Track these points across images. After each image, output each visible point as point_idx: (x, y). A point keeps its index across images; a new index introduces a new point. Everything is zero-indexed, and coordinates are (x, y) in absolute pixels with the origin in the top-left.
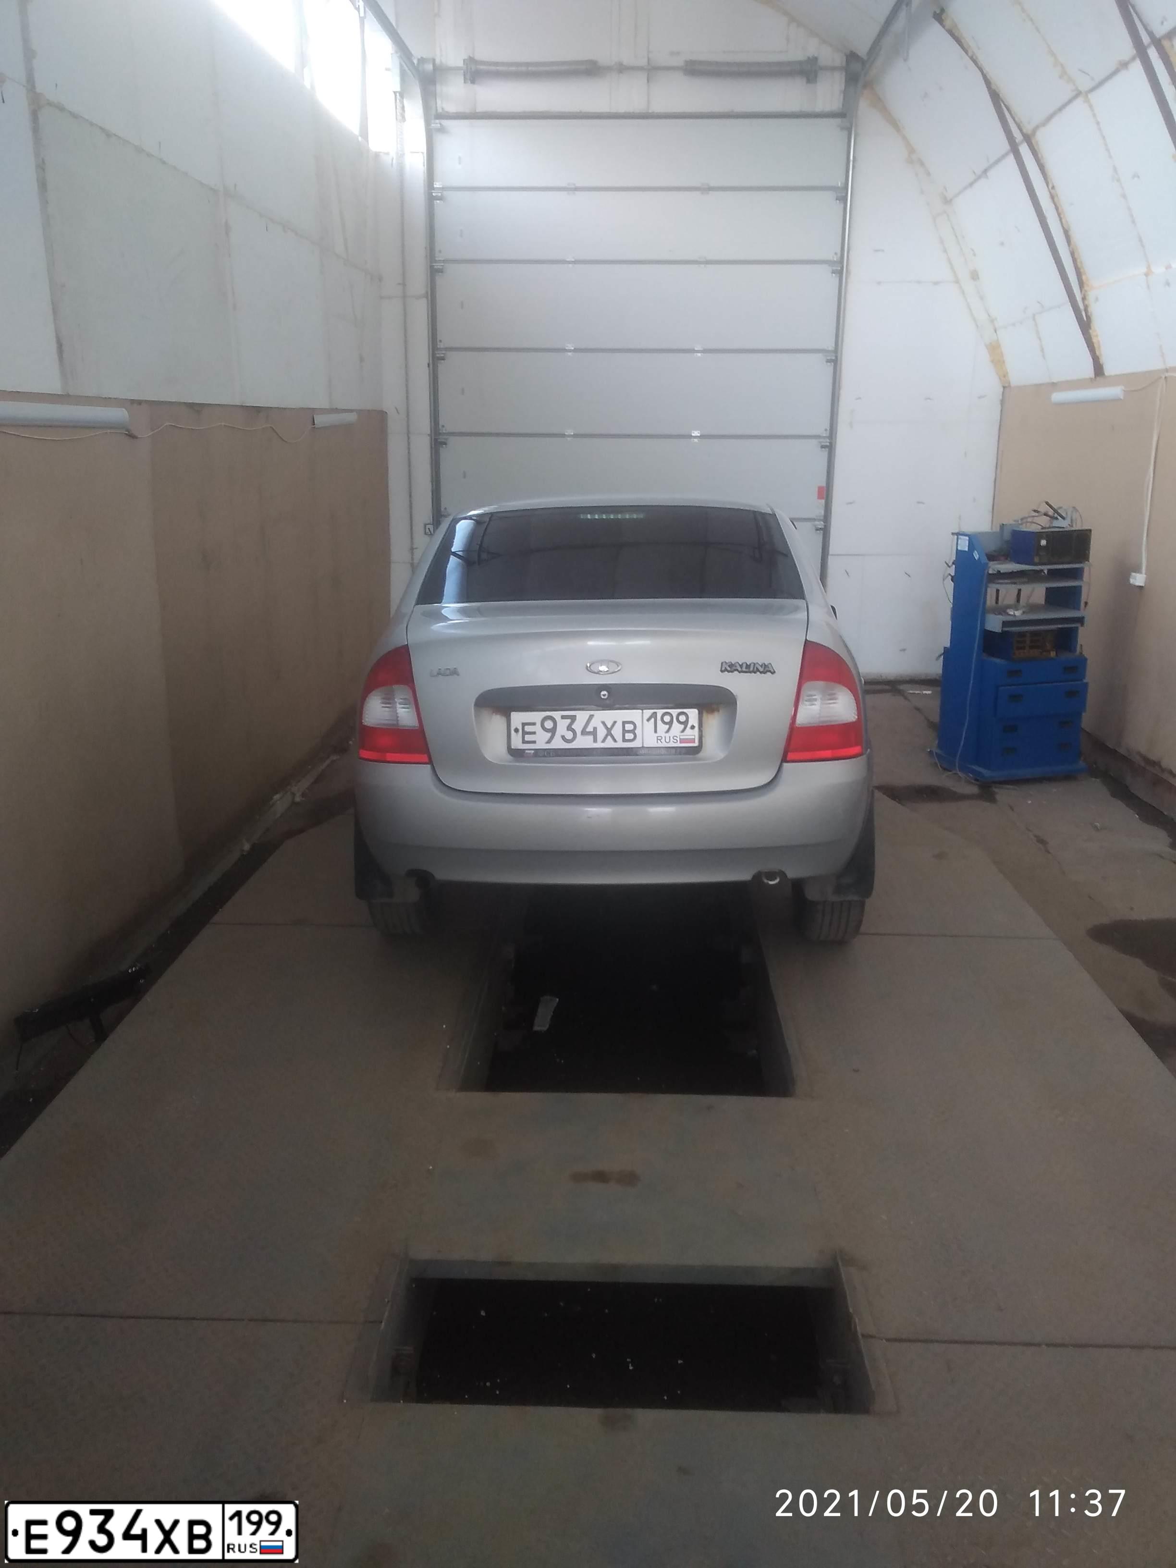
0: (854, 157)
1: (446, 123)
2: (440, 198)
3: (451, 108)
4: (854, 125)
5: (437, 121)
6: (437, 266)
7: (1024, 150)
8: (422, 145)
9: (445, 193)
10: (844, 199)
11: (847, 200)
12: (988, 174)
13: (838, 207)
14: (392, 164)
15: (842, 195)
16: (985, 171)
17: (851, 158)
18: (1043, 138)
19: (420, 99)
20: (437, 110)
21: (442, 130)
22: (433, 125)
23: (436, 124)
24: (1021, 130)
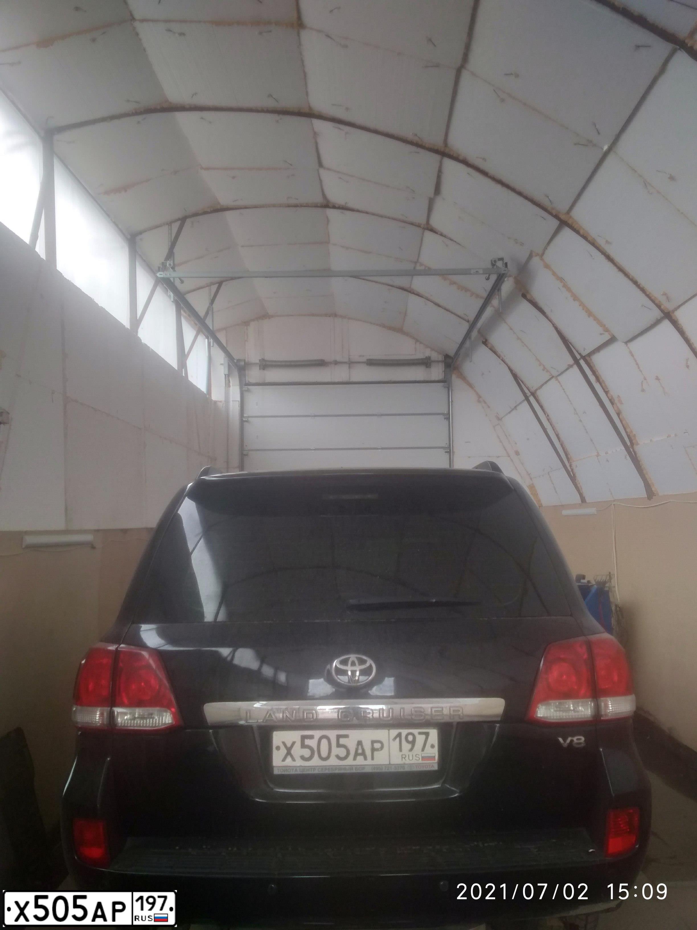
0: (452, 400)
1: (250, 387)
2: (247, 421)
3: (252, 381)
4: (450, 386)
5: (246, 387)
6: (245, 453)
7: (532, 399)
8: (238, 398)
9: (250, 419)
10: (448, 419)
11: (450, 419)
12: (517, 408)
13: (446, 422)
14: (223, 406)
15: (447, 417)
16: (516, 407)
17: (450, 401)
18: (539, 393)
19: (238, 377)
20: (246, 381)
21: (248, 391)
22: (244, 389)
23: (245, 388)
24: (529, 390)
